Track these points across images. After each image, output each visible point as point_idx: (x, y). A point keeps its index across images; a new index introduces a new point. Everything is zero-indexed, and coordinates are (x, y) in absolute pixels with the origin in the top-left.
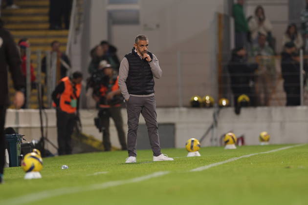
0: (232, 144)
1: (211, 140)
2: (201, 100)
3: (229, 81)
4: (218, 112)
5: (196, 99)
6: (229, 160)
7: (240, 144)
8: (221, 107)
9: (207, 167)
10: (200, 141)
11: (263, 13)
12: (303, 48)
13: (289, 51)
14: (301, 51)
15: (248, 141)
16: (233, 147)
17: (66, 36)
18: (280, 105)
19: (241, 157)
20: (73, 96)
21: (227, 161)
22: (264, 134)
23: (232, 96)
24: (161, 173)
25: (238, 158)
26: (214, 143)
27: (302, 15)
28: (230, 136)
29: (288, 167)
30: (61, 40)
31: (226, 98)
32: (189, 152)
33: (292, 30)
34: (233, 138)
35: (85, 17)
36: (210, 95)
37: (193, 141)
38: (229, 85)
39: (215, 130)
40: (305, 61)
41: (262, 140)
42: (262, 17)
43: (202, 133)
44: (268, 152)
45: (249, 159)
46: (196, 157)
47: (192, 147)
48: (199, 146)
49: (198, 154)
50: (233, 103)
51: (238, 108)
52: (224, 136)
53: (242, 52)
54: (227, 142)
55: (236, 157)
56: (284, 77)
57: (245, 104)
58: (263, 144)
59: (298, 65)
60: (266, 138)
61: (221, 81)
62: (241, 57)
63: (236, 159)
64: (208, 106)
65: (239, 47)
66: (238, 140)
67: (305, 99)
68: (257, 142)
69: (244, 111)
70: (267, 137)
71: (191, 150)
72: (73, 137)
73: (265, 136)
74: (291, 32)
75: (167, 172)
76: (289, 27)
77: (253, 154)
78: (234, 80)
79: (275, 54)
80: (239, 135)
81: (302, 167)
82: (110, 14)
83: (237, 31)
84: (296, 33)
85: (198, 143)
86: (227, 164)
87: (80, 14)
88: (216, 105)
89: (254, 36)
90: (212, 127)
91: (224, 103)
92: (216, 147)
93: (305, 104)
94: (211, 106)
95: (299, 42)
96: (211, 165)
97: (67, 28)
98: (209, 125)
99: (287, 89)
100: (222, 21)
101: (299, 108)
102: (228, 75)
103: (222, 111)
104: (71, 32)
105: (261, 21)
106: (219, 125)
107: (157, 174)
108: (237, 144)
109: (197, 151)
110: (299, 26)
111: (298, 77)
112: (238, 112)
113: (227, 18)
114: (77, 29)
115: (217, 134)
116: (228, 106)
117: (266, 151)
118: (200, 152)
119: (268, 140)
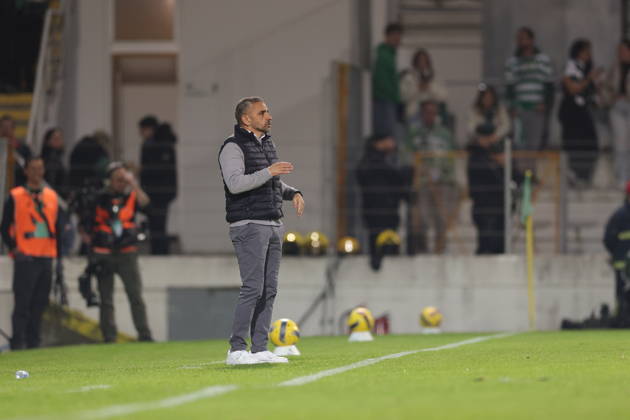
0: (362, 330)
1: (322, 323)
2: (301, 241)
3: (359, 201)
4: (336, 266)
5: (291, 238)
6: (359, 364)
7: (381, 330)
8: (342, 254)
9: (313, 377)
10: (299, 325)
11: (428, 63)
12: (511, 135)
13: (484, 141)
14: (508, 143)
15: (396, 326)
16: (363, 336)
17: (27, 107)
18: (463, 252)
19: (383, 358)
20: (36, 216)
21: (354, 366)
22: (429, 311)
23: (365, 233)
24: (219, 389)
25: (378, 360)
26: (328, 329)
27: (509, 69)
28: (361, 314)
29: (480, 380)
30: (16, 115)
31: (351, 235)
32: (276, 345)
33: (488, 100)
34: (366, 318)
35: (64, 71)
36: (321, 231)
37: (284, 324)
38: (358, 212)
39: (329, 302)
40: (514, 162)
41: (425, 323)
42: (426, 72)
43: (303, 308)
44: (437, 349)
45: (399, 361)
46: (291, 358)
47: (282, 336)
48: (297, 334)
49: (296, 352)
51: (377, 255)
52: (348, 314)
53: (386, 144)
54: (354, 327)
55: (373, 357)
56: (474, 195)
57: (392, 250)
58: (428, 331)
59: (501, 170)
60: (432, 320)
61: (344, 201)
62: (384, 153)
63: (372, 361)
64: (315, 252)
65: (380, 133)
66: (377, 322)
67: (515, 240)
68: (416, 328)
69: (389, 264)
70: (437, 317)
71: (279, 342)
72: (46, 316)
73: (432, 315)
74: (486, 105)
75: (232, 388)
76: (482, 94)
77: (407, 353)
78: (369, 201)
79: (454, 147)
80: (379, 313)
81: (507, 379)
82: (117, 61)
83: (377, 99)
84: (495, 104)
85: (296, 328)
86: (354, 371)
87: (55, 62)
88: (331, 250)
89: (412, 109)
90: (323, 296)
91: (349, 246)
92: (332, 336)
93: (514, 252)
94: (321, 252)
95: (503, 124)
96: (320, 375)
97: (30, 89)
98: (318, 292)
99: (478, 220)
100: (345, 77)
101: (501, 259)
102: (357, 189)
103: (345, 263)
104: (37, 98)
106: (339, 291)
107: (210, 391)
108: (373, 331)
109: (294, 344)
110: (501, 90)
112: (376, 266)
113: (356, 72)
114: (50, 93)
115: (336, 308)
116: (356, 253)
117: (435, 347)
118: (297, 347)
119: (438, 324)
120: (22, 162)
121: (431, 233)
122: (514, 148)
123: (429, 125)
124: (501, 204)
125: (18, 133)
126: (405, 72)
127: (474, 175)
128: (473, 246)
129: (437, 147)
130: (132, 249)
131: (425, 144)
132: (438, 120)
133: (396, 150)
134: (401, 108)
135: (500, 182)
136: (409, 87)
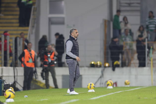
0: (110, 86)
1: (100, 84)
2: (95, 63)
4: (104, 70)
5: (93, 63)
6: (109, 94)
7: (115, 86)
8: (105, 67)
9: (98, 97)
10: (95, 84)
11: (127, 20)
12: (147, 38)
13: (140, 39)
14: (146, 40)
15: (119, 85)
16: (110, 87)
17: (27, 30)
18: (135, 66)
19: (115, 93)
20: (30, 57)
21: (108, 95)
22: (127, 81)
23: (111, 62)
24: (75, 100)
25: (114, 93)
26: (102, 85)
27: (146, 21)
28: (110, 82)
29: (139, 98)
30: (25, 32)
31: (108, 62)
32: (89, 89)
33: (141, 29)
34: (111, 83)
35: (37, 21)
36: (100, 61)
37: (91, 84)
38: (109, 56)
39: (102, 79)
40: (148, 44)
41: (126, 84)
42: (126, 22)
43: (96, 80)
44: (129, 90)
45: (119, 93)
46: (93, 92)
47: (90, 87)
48: (94, 87)
49: (94, 91)
50: (111, 65)
51: (114, 67)
52: (107, 82)
53: (116, 40)
54: (108, 85)
55: (113, 92)
56: (138, 52)
57: (118, 66)
58: (126, 86)
59: (145, 46)
60: (128, 83)
61: (106, 54)
62: (116, 42)
63: (113, 93)
64: (99, 66)
65: (115, 37)
66: (114, 84)
67: (148, 63)
68: (124, 85)
69: (117, 69)
70: (129, 83)
71: (90, 89)
72: (32, 82)
73: (128, 82)
74: (141, 30)
75: (78, 100)
76: (140, 27)
77: (121, 91)
78: (112, 54)
79: (133, 41)
80: (114, 82)
81: (146, 98)
82: (50, 19)
83: (114, 29)
84: (143, 30)
85: (94, 85)
86: (108, 96)
87: (34, 19)
88: (102, 66)
89: (123, 31)
90: (101, 77)
91: (107, 65)
92: (103, 87)
93: (148, 66)
94: (100, 66)
95: (145, 35)
96: (100, 97)
97: (28, 26)
98: (99, 76)
99: (139, 58)
100: (106, 23)
101: (145, 68)
102: (109, 51)
103: (106, 69)
104: (30, 28)
105: (126, 24)
106: (104, 76)
107: (73, 101)
108: (113, 86)
109: (93, 89)
110: (145, 26)
111: (145, 52)
112: (114, 70)
113: (109, 22)
114: (33, 27)
115: (104, 80)
116: (109, 67)
117: (128, 90)
118: (94, 90)
119: (129, 84)
120: (26, 44)
121: (127, 62)
122: (148, 41)
123: (127, 35)
124: (145, 55)
125: (25, 37)
126: (121, 22)
127: (138, 47)
128: (138, 65)
129: (128, 40)
130: (53, 65)
131: (125, 40)
132: (129, 34)
133: (119, 41)
134: (120, 31)
135: (145, 49)
136: (122, 26)
